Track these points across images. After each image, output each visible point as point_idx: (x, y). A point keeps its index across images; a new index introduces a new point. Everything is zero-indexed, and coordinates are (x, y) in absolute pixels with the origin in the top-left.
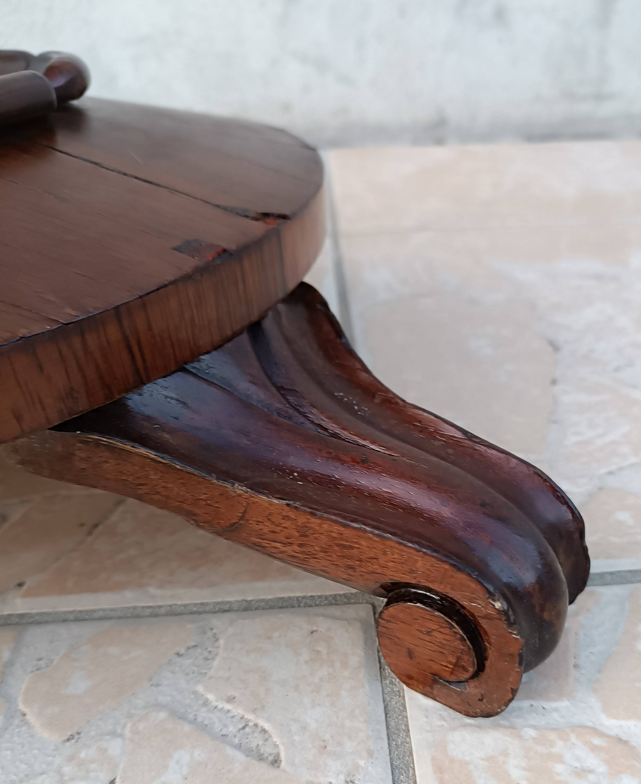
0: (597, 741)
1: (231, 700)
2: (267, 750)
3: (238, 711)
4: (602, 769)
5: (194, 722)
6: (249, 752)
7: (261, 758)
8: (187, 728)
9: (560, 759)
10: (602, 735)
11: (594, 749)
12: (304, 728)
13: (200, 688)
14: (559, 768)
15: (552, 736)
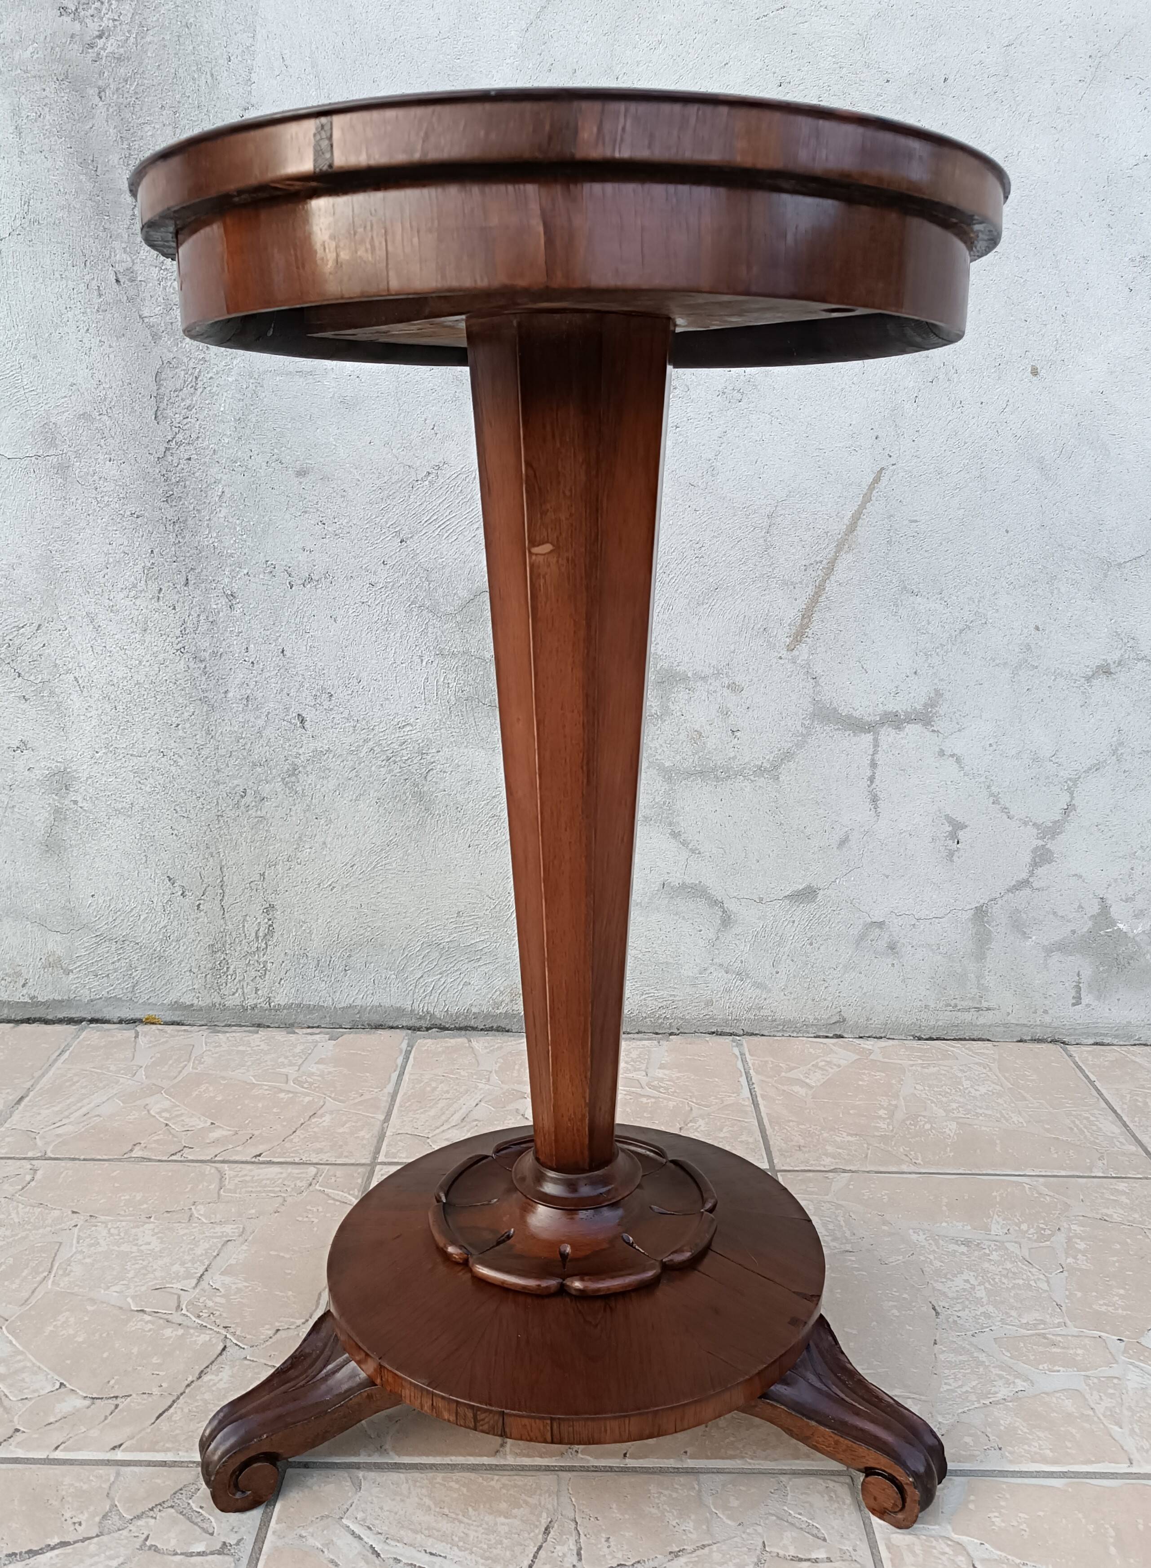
0: (949, 1543)
1: (800, 1514)
2: (820, 1535)
3: (805, 1519)
4: (951, 1553)
5: (787, 1522)
6: (813, 1535)
7: (818, 1538)
8: (786, 1524)
9: (935, 1548)
10: (951, 1540)
11: (948, 1545)
12: (833, 1528)
13: (786, 1508)
14: (934, 1551)
15: (932, 1539)
